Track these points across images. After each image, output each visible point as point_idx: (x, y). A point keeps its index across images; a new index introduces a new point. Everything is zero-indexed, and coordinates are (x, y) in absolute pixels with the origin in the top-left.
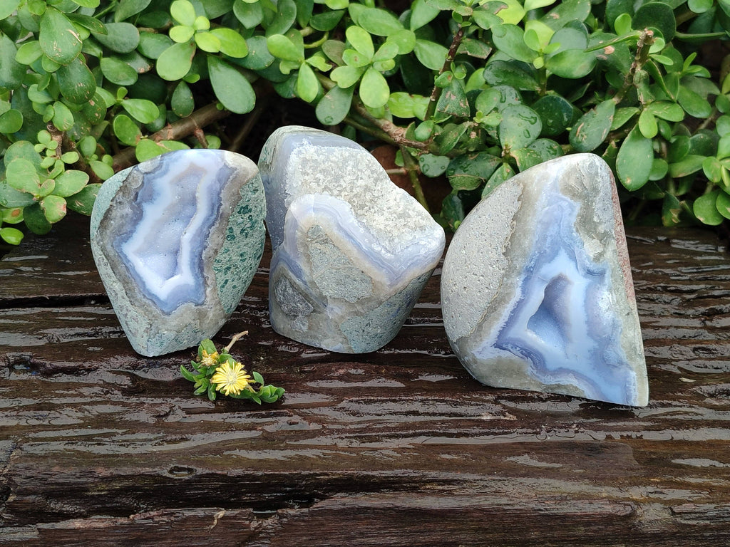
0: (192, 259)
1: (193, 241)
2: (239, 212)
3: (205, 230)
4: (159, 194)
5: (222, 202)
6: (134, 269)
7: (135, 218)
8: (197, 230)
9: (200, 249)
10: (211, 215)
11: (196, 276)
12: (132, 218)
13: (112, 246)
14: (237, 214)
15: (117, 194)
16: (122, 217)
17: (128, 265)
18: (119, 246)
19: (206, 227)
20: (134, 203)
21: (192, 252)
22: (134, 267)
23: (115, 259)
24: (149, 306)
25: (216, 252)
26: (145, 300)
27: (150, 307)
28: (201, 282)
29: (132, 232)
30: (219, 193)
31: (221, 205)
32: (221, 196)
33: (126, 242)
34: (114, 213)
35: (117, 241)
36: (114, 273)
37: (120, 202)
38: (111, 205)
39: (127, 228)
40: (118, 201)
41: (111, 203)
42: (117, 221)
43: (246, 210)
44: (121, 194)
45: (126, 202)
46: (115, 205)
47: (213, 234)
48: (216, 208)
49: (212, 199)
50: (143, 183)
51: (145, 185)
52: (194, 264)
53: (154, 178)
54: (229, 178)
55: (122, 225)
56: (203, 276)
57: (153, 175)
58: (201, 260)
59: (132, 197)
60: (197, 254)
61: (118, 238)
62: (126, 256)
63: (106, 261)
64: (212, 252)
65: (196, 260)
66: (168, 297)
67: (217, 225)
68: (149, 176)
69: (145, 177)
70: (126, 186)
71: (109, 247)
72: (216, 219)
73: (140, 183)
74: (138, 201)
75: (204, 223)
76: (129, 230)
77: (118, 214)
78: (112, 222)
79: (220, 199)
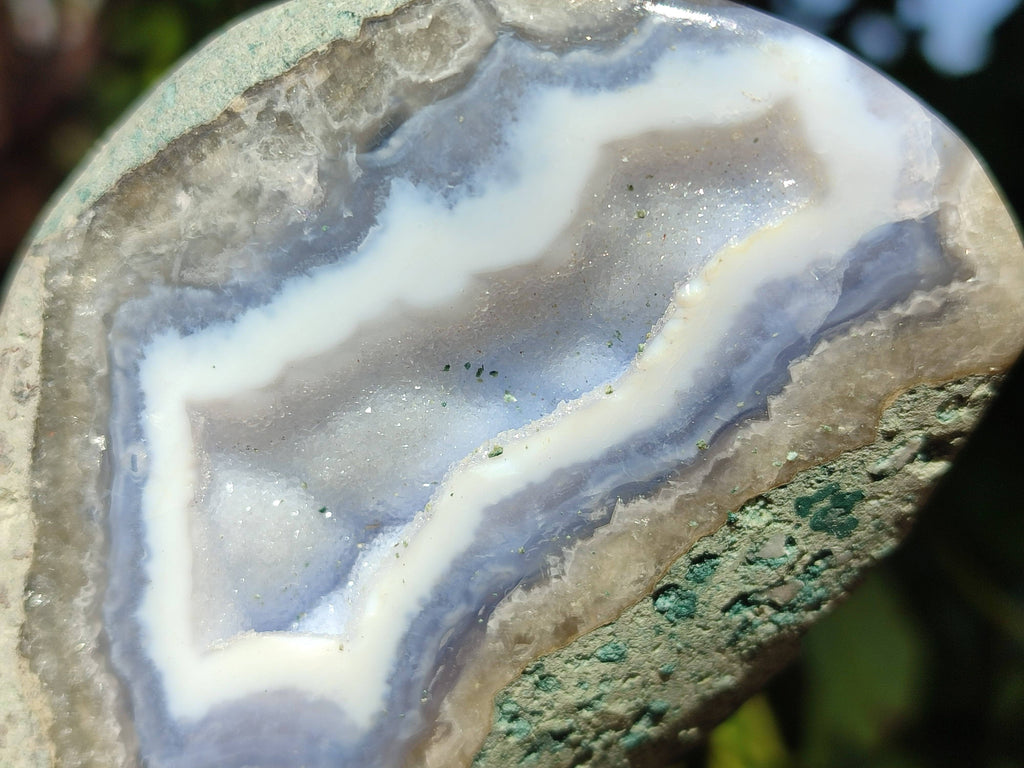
0: (440, 598)
1: (506, 512)
2: (803, 506)
3: (596, 491)
4: (510, 175)
5: (775, 403)
6: (136, 488)
7: (308, 235)
8: (559, 473)
9: (508, 571)
10: (677, 439)
11: (401, 688)
12: (298, 227)
13: (108, 320)
14: (788, 510)
15: (297, 68)
16: (249, 197)
17: (123, 455)
18: (140, 336)
19: (608, 484)
20: (351, 156)
21: (464, 566)
22: (145, 479)
23: (81, 391)
24: (96, 704)
25: (567, 630)
26: (92, 668)
27: (99, 712)
28: (405, 735)
29: (249, 297)
30: (801, 347)
31: (760, 412)
32: (799, 369)
33: (186, 332)
34: (216, 161)
35: (144, 304)
36: (35, 452)
37: (285, 119)
38: (230, 114)
39: (237, 268)
40: (281, 107)
41: (237, 103)
42: (209, 203)
43: (836, 517)
44: (317, 78)
45: (316, 132)
46: (250, 120)
47: (614, 537)
48: (722, 416)
49: (741, 358)
50: (468, 74)
51: (475, 89)
52: (434, 626)
53: (547, 77)
54: (903, 298)
55: (221, 240)
56: (431, 713)
57: (547, 57)
58: (474, 623)
59: (364, 121)
60: (478, 588)
61: (160, 293)
62: (137, 403)
63: (32, 375)
64: (546, 624)
65: (453, 616)
66: (207, 721)
67: (663, 505)
68: (525, 53)
69: (500, 49)
70: (366, 51)
71: (87, 312)
72: (683, 470)
73: (452, 69)
74: (383, 154)
75: (615, 457)
76: (239, 279)
77: (239, 177)
78: (183, 200)
79: (776, 381)
